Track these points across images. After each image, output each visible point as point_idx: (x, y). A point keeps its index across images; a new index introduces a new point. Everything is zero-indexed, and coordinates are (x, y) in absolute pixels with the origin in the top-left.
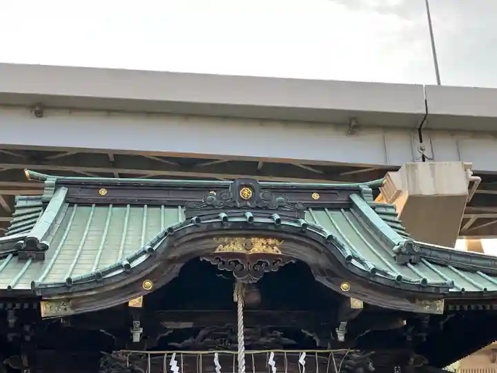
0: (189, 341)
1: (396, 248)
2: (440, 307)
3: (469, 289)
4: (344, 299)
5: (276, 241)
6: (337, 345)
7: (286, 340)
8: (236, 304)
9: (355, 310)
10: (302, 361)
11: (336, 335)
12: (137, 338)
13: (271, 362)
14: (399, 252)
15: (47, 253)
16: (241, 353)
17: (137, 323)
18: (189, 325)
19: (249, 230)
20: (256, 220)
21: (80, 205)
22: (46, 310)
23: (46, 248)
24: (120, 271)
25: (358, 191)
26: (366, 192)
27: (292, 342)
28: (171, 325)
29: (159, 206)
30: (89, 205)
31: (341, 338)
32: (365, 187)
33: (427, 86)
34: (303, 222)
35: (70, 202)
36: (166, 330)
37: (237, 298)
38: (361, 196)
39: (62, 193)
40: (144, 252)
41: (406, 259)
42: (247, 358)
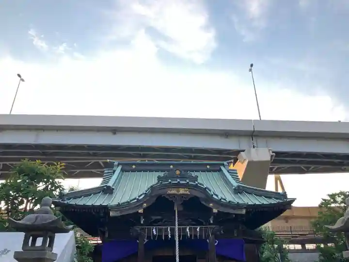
0: (160, 223)
1: (233, 188)
2: (244, 212)
3: (257, 203)
4: (211, 209)
5: (188, 189)
6: (210, 224)
7: (194, 223)
8: (175, 211)
9: (215, 213)
10: (198, 230)
11: (210, 221)
12: (142, 222)
13: (188, 230)
14: (235, 189)
15: (114, 191)
16: (177, 227)
17: (142, 217)
18: (159, 217)
19: (178, 186)
20: (181, 182)
21: (126, 171)
22: (111, 214)
23: (113, 189)
24: (136, 200)
25: (223, 165)
26: (226, 165)
27: (195, 223)
28: (154, 218)
29: (153, 171)
30: (129, 171)
31: (212, 222)
32: (225, 163)
33: (254, 120)
34: (197, 183)
35: (122, 170)
36: (152, 219)
37: (176, 209)
38: (224, 167)
39: (120, 167)
40: (143, 194)
41: (237, 191)
42: (179, 229)
